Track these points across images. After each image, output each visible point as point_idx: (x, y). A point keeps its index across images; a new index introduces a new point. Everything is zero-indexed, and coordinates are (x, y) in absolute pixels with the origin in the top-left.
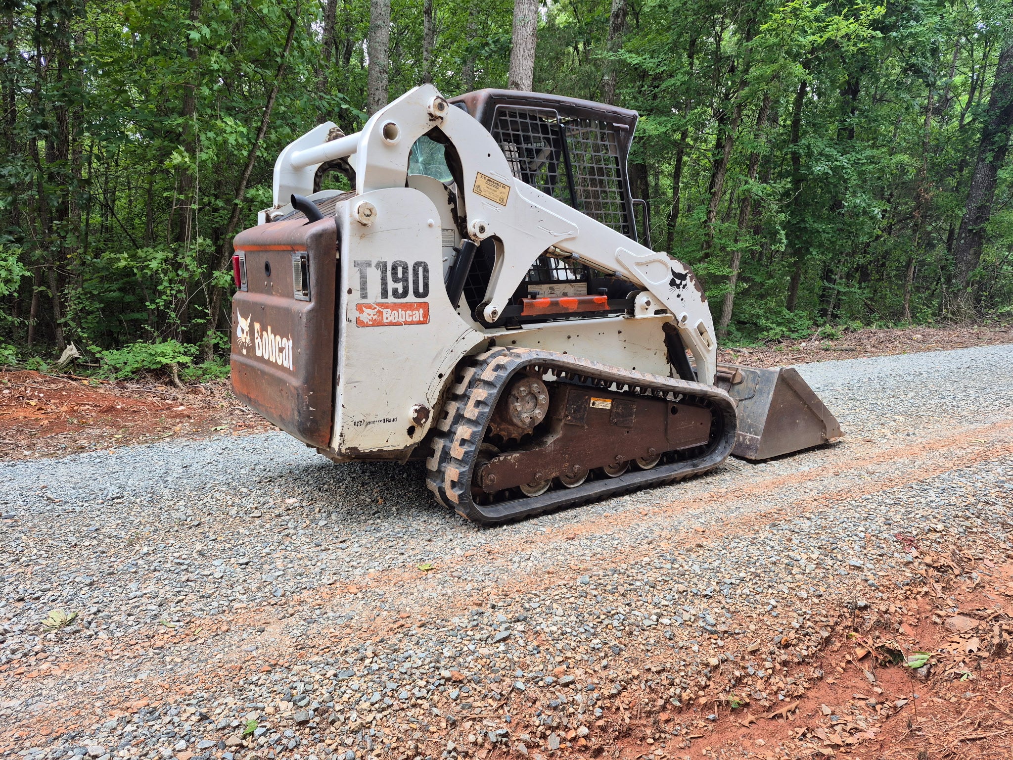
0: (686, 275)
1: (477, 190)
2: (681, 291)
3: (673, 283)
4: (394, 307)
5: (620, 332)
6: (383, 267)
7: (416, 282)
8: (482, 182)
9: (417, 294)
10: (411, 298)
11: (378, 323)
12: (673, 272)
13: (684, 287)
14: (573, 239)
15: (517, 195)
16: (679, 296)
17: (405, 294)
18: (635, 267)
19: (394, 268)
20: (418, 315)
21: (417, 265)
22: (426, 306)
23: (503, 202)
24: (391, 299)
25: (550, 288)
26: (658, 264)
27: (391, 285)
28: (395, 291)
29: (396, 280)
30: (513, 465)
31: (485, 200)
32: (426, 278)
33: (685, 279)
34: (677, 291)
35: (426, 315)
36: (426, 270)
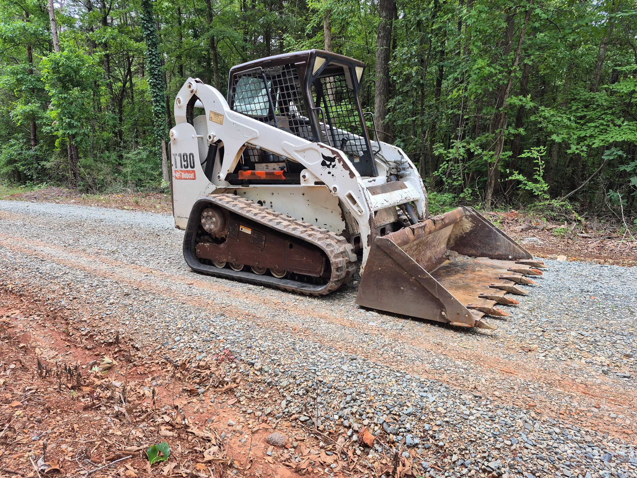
0: (335, 158)
1: (211, 119)
2: (331, 169)
3: (323, 164)
4: (185, 172)
5: (303, 194)
6: (180, 155)
7: (190, 162)
8: (212, 115)
9: (191, 167)
10: (189, 169)
11: (181, 178)
12: (323, 156)
13: (334, 166)
14: (256, 138)
15: (227, 119)
16: (329, 173)
17: (187, 167)
18: (296, 154)
19: (184, 156)
20: (192, 176)
21: (190, 154)
22: (194, 172)
23: (221, 123)
24: (184, 169)
25: (267, 166)
26: (312, 151)
27: (183, 163)
28: (184, 165)
29: (184, 161)
30: (207, 249)
31: (214, 123)
32: (193, 160)
33: (334, 161)
34: (328, 170)
35: (195, 176)
36: (193, 157)
